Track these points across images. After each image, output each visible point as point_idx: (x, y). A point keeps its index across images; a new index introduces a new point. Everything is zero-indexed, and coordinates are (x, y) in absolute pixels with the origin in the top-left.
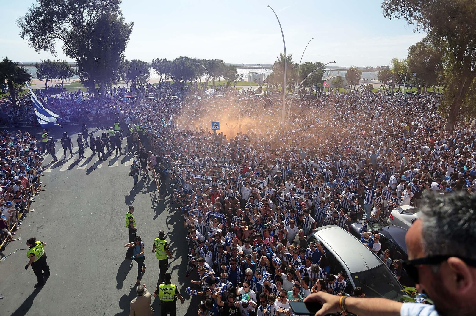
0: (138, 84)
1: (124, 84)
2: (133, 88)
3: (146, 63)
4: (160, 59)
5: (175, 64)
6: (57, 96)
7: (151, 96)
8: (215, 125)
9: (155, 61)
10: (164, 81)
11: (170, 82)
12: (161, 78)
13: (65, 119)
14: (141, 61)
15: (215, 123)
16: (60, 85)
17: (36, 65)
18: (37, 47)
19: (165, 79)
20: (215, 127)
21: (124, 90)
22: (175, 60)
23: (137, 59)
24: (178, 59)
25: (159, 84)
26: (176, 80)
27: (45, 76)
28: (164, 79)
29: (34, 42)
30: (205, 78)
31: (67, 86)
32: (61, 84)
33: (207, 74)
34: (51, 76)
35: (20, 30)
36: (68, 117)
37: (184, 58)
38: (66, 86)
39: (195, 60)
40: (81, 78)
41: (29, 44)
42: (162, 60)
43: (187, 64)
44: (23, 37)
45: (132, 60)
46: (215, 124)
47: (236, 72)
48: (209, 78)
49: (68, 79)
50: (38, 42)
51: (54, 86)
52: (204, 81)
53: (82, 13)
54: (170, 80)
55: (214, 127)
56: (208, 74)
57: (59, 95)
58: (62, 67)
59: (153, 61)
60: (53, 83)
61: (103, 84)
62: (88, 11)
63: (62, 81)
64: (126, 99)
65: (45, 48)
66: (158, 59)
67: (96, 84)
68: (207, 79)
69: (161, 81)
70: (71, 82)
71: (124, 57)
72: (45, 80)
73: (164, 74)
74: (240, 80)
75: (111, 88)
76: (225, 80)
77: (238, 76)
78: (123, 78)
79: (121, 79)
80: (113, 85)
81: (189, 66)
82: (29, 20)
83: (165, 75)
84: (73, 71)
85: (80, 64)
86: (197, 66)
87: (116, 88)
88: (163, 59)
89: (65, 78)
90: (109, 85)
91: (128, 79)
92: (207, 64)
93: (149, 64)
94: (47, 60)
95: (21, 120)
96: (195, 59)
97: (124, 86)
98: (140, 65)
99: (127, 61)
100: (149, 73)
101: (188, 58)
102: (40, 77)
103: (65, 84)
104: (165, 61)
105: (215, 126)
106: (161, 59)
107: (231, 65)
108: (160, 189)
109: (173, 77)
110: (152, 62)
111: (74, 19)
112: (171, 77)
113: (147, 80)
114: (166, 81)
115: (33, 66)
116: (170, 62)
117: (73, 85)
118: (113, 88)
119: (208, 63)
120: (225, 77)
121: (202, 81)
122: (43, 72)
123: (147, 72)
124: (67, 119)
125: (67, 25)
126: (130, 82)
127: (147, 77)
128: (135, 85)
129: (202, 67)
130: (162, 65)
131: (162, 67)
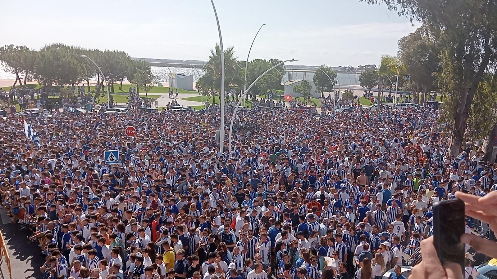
4: (15, 47)
5: (43, 56)
8: (112, 156)
9: (4, 49)
10: (23, 84)
11: (33, 85)
12: (18, 78)
15: (111, 153)
19: (25, 80)
20: (111, 160)
22: (43, 50)
24: (48, 48)
26: (45, 82)
30: (98, 80)
33: (99, 75)
37: (59, 46)
39: (78, 51)
42: (19, 49)
43: (64, 57)
46: (110, 155)
47: (149, 72)
48: (103, 80)
52: (94, 85)
54: (34, 82)
55: (109, 158)
56: (101, 74)
66: (12, 46)
68: (100, 81)
69: (18, 84)
73: (23, 71)
74: (154, 85)
76: (130, 84)
77: (152, 77)
81: (67, 60)
83: (24, 74)
86: (81, 60)
88: (22, 47)
92: (100, 57)
96: (79, 49)
101: (67, 48)
104: (24, 50)
105: (112, 158)
106: (18, 47)
107: (140, 60)
109: (39, 78)
112: (36, 77)
114: (27, 83)
116: (34, 52)
119: (102, 56)
120: (130, 78)
121: (91, 85)
129: (91, 63)
130: (19, 57)
131: (20, 60)
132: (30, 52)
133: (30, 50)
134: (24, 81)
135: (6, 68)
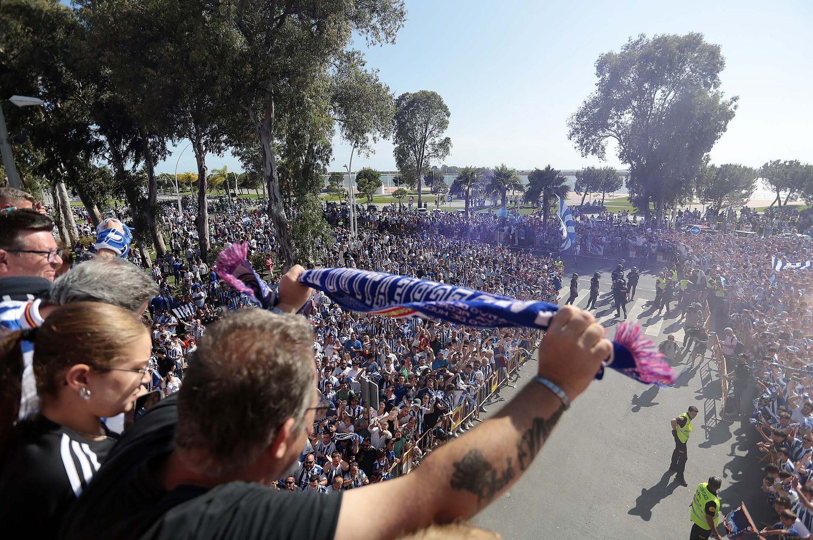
0: (724, 206)
1: (697, 205)
2: (712, 213)
3: (751, 169)
4: (782, 162)
6: (593, 216)
7: (748, 230)
9: (769, 165)
10: (782, 204)
11: (796, 206)
12: (778, 198)
13: (597, 250)
14: (740, 166)
16: (599, 202)
17: (577, 174)
18: (584, 151)
19: (787, 199)
21: (695, 215)
23: (733, 163)
25: (771, 208)
27: (585, 188)
28: (783, 200)
29: (581, 144)
31: (609, 204)
32: (601, 201)
34: (591, 189)
35: (568, 130)
36: (602, 248)
38: (606, 204)
40: (632, 193)
41: (575, 148)
42: (787, 164)
44: (570, 138)
45: (721, 166)
49: (611, 194)
50: (586, 144)
51: (591, 203)
53: (653, 96)
54: (800, 202)
57: (596, 216)
58: (608, 176)
59: (766, 166)
60: (593, 198)
61: (663, 202)
62: (663, 92)
63: (604, 196)
64: (697, 231)
65: (594, 151)
66: (779, 161)
67: (651, 203)
69: (777, 204)
70: (615, 198)
71: (708, 160)
72: (583, 194)
73: (788, 189)
75: (675, 209)
78: (699, 196)
79: (695, 197)
80: (679, 207)
82: (580, 116)
83: (788, 193)
84: (621, 182)
85: (633, 172)
87: (683, 211)
88: (791, 162)
89: (608, 192)
90: (673, 205)
91: (707, 196)
93: (755, 171)
94: (591, 167)
95: (547, 242)
97: (696, 209)
98: (737, 172)
99: (713, 166)
100: (751, 189)
102: (578, 189)
103: (607, 200)
104: (794, 165)
106: (785, 163)
108: (728, 401)
109: (807, 198)
110: (762, 168)
111: (639, 107)
112: (803, 196)
113: (745, 200)
114: (788, 203)
115: (572, 175)
117: (618, 202)
118: (678, 211)
122: (582, 184)
123: (749, 186)
124: (600, 250)
125: (627, 118)
126: (710, 202)
127: (747, 195)
128: (719, 207)
130: (786, 174)
131: (786, 177)
132: (802, 167)
133: (801, 164)
134: (785, 200)
135: (765, 187)
